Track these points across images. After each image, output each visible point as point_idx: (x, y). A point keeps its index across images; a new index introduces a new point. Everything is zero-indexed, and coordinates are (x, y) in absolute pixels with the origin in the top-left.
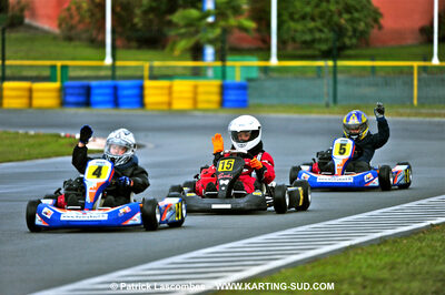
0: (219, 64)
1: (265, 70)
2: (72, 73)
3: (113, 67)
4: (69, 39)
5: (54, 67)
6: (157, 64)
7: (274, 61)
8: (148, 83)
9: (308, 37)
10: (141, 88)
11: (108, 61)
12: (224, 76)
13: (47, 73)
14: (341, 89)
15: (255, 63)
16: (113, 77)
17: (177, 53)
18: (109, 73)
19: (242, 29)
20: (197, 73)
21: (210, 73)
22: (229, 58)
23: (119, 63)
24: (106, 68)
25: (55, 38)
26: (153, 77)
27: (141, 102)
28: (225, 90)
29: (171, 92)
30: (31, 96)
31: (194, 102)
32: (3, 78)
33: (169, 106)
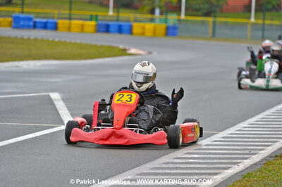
1: (180, 21)
3: (117, 17)
5: (92, 16)
7: (183, 16)
10: (131, 26)
11: (111, 13)
12: (166, 21)
13: (88, 17)
14: (217, 31)
16: (118, 20)
18: (115, 18)
20: (152, 20)
21: (157, 20)
22: (168, 14)
24: (110, 16)
26: (136, 21)
27: (130, 31)
28: (168, 29)
29: (144, 28)
30: (83, 26)
31: (155, 33)
32: (70, 18)
33: (143, 34)
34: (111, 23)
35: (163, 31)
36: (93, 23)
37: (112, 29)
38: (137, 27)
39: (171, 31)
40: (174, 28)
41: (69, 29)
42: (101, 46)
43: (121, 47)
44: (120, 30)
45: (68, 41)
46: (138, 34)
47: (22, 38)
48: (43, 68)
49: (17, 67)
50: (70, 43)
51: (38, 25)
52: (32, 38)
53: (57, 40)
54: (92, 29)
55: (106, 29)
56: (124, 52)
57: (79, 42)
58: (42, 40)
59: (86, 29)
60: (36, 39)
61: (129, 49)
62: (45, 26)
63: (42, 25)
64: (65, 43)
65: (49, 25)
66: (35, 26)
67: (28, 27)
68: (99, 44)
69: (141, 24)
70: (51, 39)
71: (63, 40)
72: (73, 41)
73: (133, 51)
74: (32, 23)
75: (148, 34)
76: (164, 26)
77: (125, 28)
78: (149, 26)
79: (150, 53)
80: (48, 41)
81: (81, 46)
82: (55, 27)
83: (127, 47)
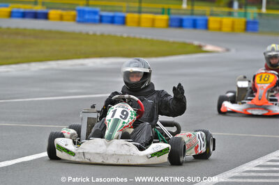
7: (264, 10)
10: (207, 21)
11: (185, 6)
12: (245, 15)
13: (160, 10)
16: (192, 14)
20: (230, 14)
21: (236, 14)
24: (184, 10)
27: (206, 26)
28: (247, 23)
29: (221, 23)
30: (153, 21)
31: (233, 29)
32: (140, 12)
33: (220, 29)
34: (184, 17)
35: (242, 27)
36: (165, 17)
37: (185, 23)
38: (213, 22)
39: (251, 26)
40: (255, 23)
41: (139, 23)
42: (174, 43)
43: (196, 43)
44: (195, 25)
45: (138, 36)
46: (215, 29)
47: (87, 34)
48: (110, 66)
49: (82, 65)
50: (140, 39)
51: (104, 19)
52: (98, 33)
53: (125, 35)
54: (164, 24)
55: (180, 24)
56: (199, 49)
57: (149, 37)
58: (109, 36)
59: (158, 24)
60: (102, 35)
61: (205, 46)
62: (112, 21)
63: (109, 19)
64: (134, 39)
65: (116, 19)
66: (101, 20)
67: (93, 22)
68: (171, 40)
69: (218, 19)
70: (119, 34)
71: (132, 35)
72: (143, 37)
73: (209, 48)
74: (97, 17)
75: (226, 29)
76: (243, 20)
77: (200, 23)
78: (227, 21)
79: (228, 50)
80: (115, 37)
81: (152, 42)
82: (123, 21)
83: (202, 44)
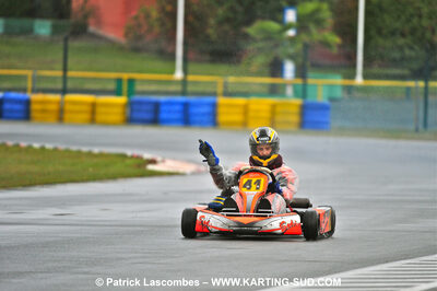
0: (299, 81)
1: (349, 89)
2: (139, 87)
3: (184, 82)
4: (136, 50)
5: (119, 81)
6: (231, 79)
7: (359, 80)
8: (221, 100)
9: (397, 55)
10: (214, 106)
11: (179, 75)
12: (304, 95)
13: (112, 86)
15: (338, 81)
16: (184, 93)
17: (254, 68)
18: (178, 88)
19: (325, 44)
21: (289, 91)
22: (310, 74)
23: (191, 78)
24: (176, 82)
25: (121, 49)
26: (227, 94)
28: (305, 110)
29: (246, 110)
30: (94, 108)
31: (272, 122)
32: (64, 91)
33: (245, 124)
41: (60, 116)
44: (186, 117)
46: (231, 124)
54: (117, 115)
56: (140, 168)
65: (7, 106)
